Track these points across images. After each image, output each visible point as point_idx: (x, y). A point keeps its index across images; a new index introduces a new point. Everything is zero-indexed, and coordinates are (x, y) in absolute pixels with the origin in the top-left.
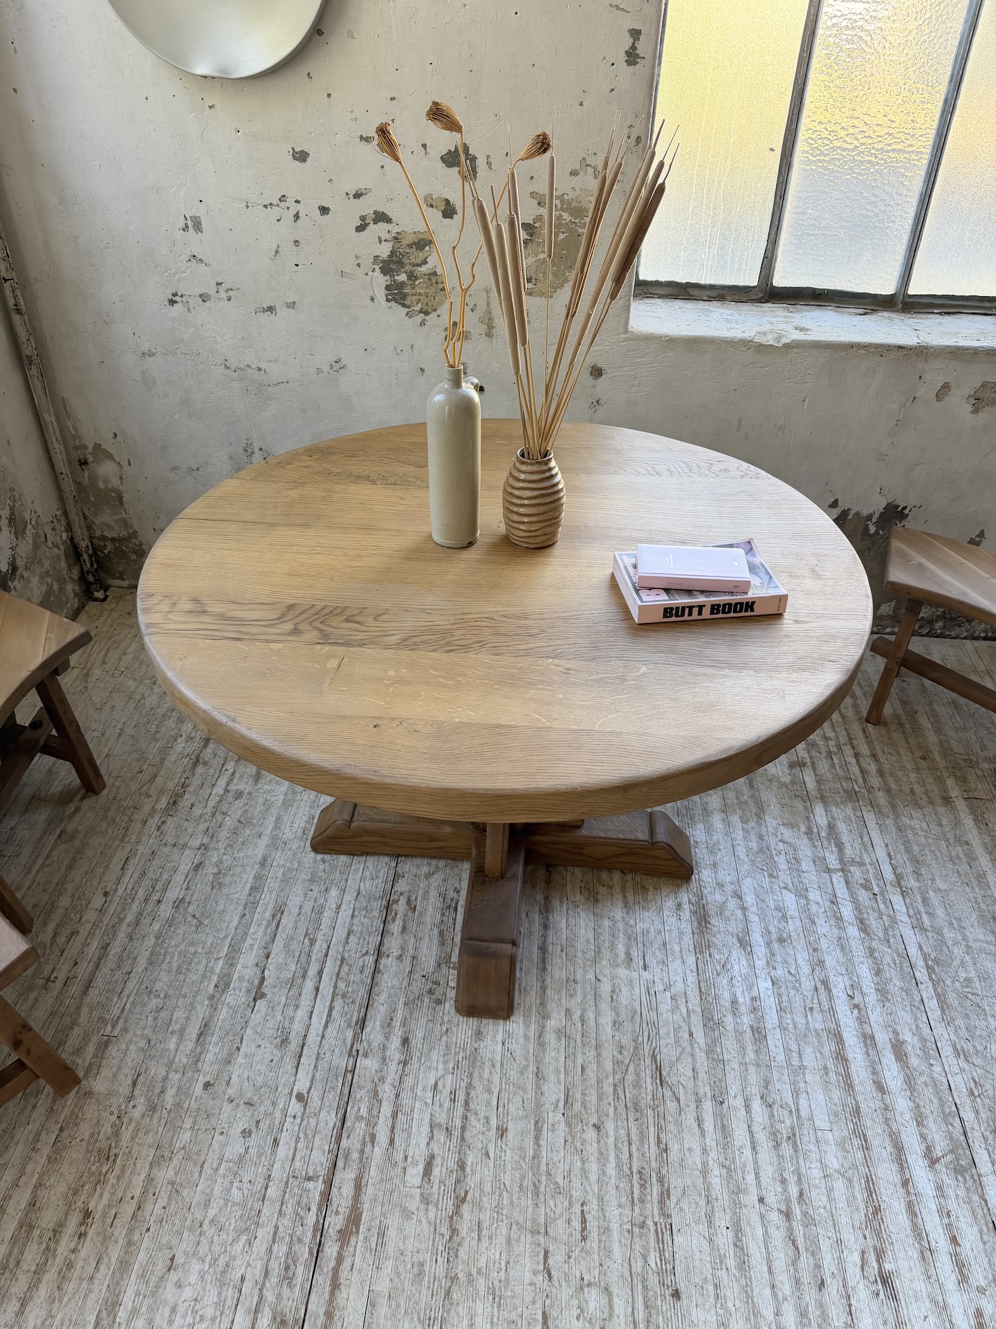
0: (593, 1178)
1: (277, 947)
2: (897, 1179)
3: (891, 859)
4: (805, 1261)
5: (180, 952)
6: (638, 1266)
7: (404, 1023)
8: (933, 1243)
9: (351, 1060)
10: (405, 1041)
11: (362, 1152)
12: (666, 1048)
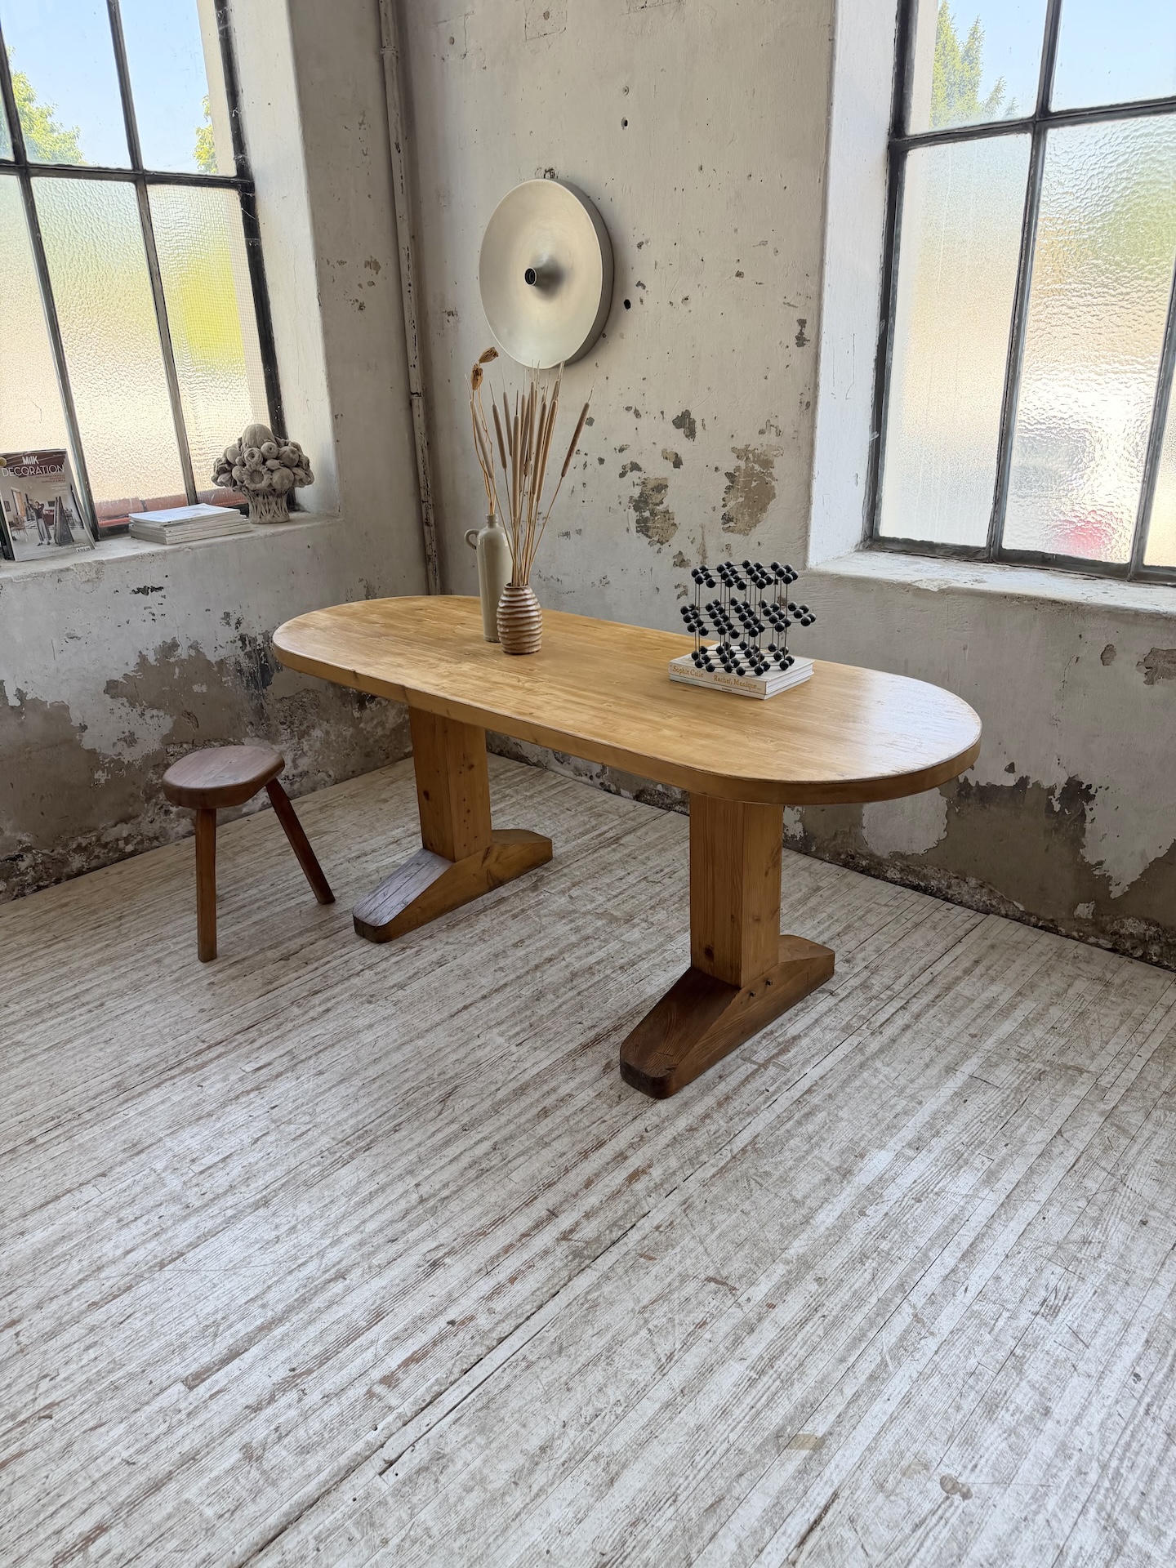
0: (338, 1118)
2: (522, 1229)
3: (821, 1078)
4: (400, 1226)
6: (304, 1167)
8: (496, 1271)
11: (240, 1044)
12: (471, 1088)
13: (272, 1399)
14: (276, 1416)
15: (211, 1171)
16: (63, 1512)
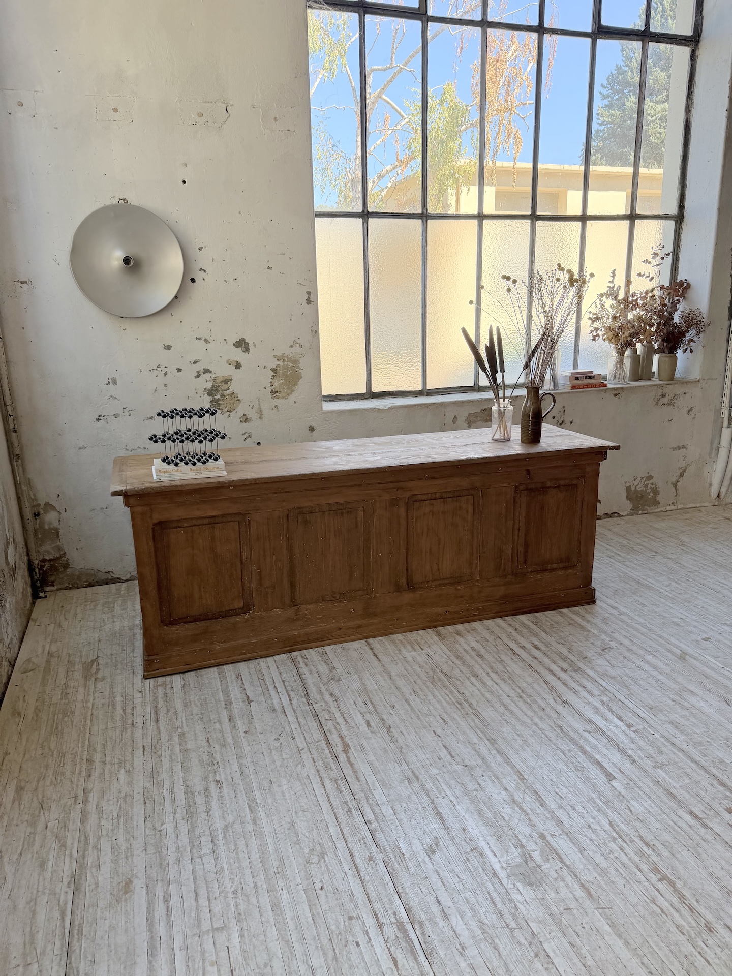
0: (440, 708)
1: (246, 686)
2: (555, 678)
4: (534, 706)
5: (198, 699)
6: (473, 724)
7: (327, 690)
8: (577, 689)
9: (311, 707)
10: (332, 695)
11: (336, 728)
12: (446, 668)
13: (630, 756)
14: (640, 757)
15: (453, 754)
16: (679, 824)
